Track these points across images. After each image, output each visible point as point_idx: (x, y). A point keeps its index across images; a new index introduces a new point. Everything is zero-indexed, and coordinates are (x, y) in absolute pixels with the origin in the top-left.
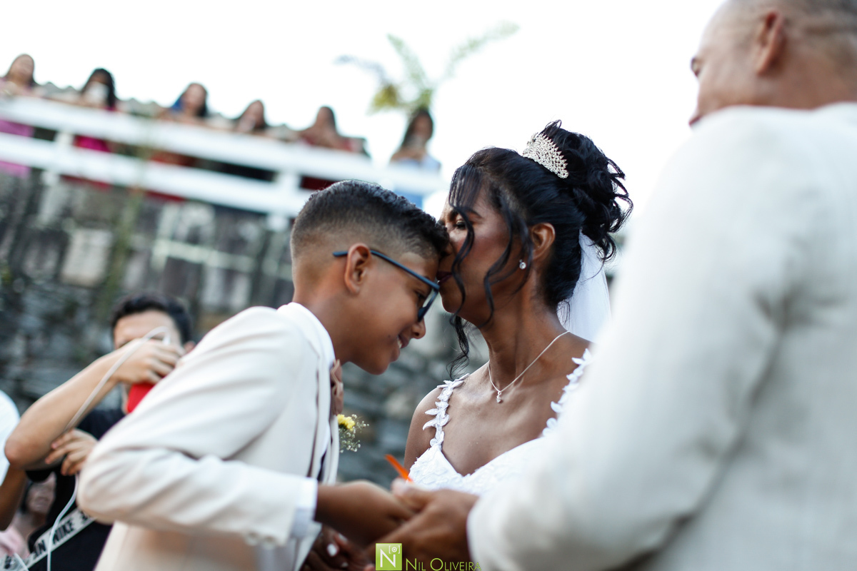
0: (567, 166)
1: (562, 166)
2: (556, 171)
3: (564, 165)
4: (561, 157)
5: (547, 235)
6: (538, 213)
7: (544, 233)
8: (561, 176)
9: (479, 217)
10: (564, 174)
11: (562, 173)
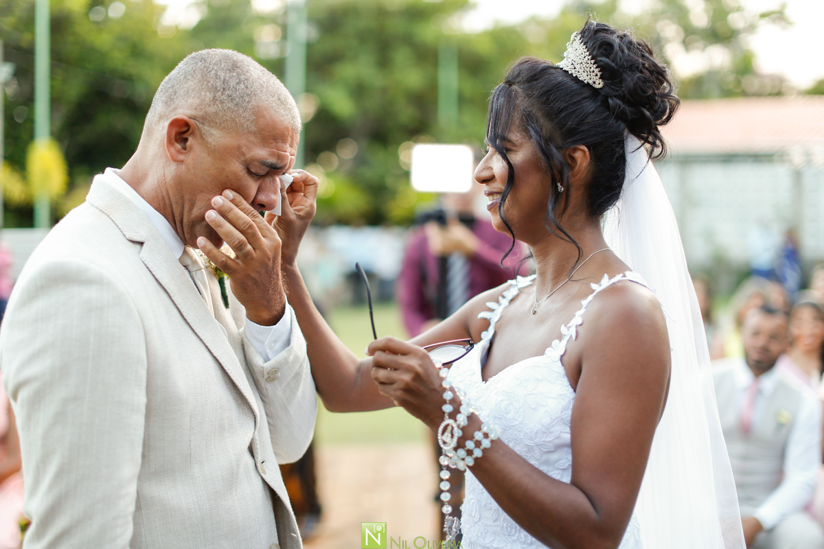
0: (601, 75)
1: (596, 75)
2: (591, 82)
3: (599, 74)
4: (595, 66)
5: (582, 157)
6: (572, 135)
7: (578, 155)
8: (597, 86)
9: (514, 145)
10: (599, 84)
11: (597, 83)
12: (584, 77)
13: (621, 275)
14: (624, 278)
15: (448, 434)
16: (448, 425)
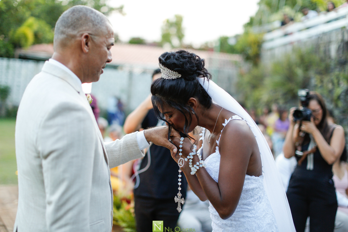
11: (179, 76)
12: (174, 77)
13: (231, 118)
14: (232, 119)
15: (181, 162)
16: (181, 159)
